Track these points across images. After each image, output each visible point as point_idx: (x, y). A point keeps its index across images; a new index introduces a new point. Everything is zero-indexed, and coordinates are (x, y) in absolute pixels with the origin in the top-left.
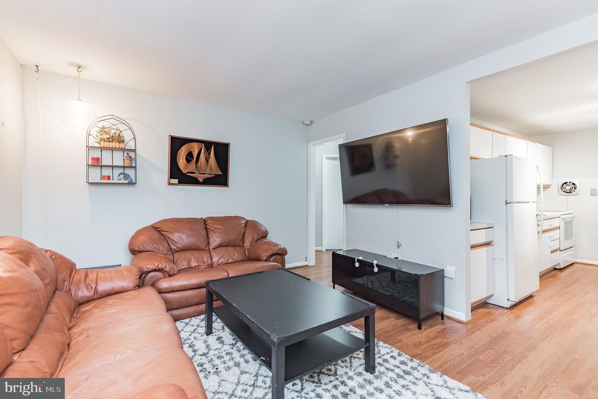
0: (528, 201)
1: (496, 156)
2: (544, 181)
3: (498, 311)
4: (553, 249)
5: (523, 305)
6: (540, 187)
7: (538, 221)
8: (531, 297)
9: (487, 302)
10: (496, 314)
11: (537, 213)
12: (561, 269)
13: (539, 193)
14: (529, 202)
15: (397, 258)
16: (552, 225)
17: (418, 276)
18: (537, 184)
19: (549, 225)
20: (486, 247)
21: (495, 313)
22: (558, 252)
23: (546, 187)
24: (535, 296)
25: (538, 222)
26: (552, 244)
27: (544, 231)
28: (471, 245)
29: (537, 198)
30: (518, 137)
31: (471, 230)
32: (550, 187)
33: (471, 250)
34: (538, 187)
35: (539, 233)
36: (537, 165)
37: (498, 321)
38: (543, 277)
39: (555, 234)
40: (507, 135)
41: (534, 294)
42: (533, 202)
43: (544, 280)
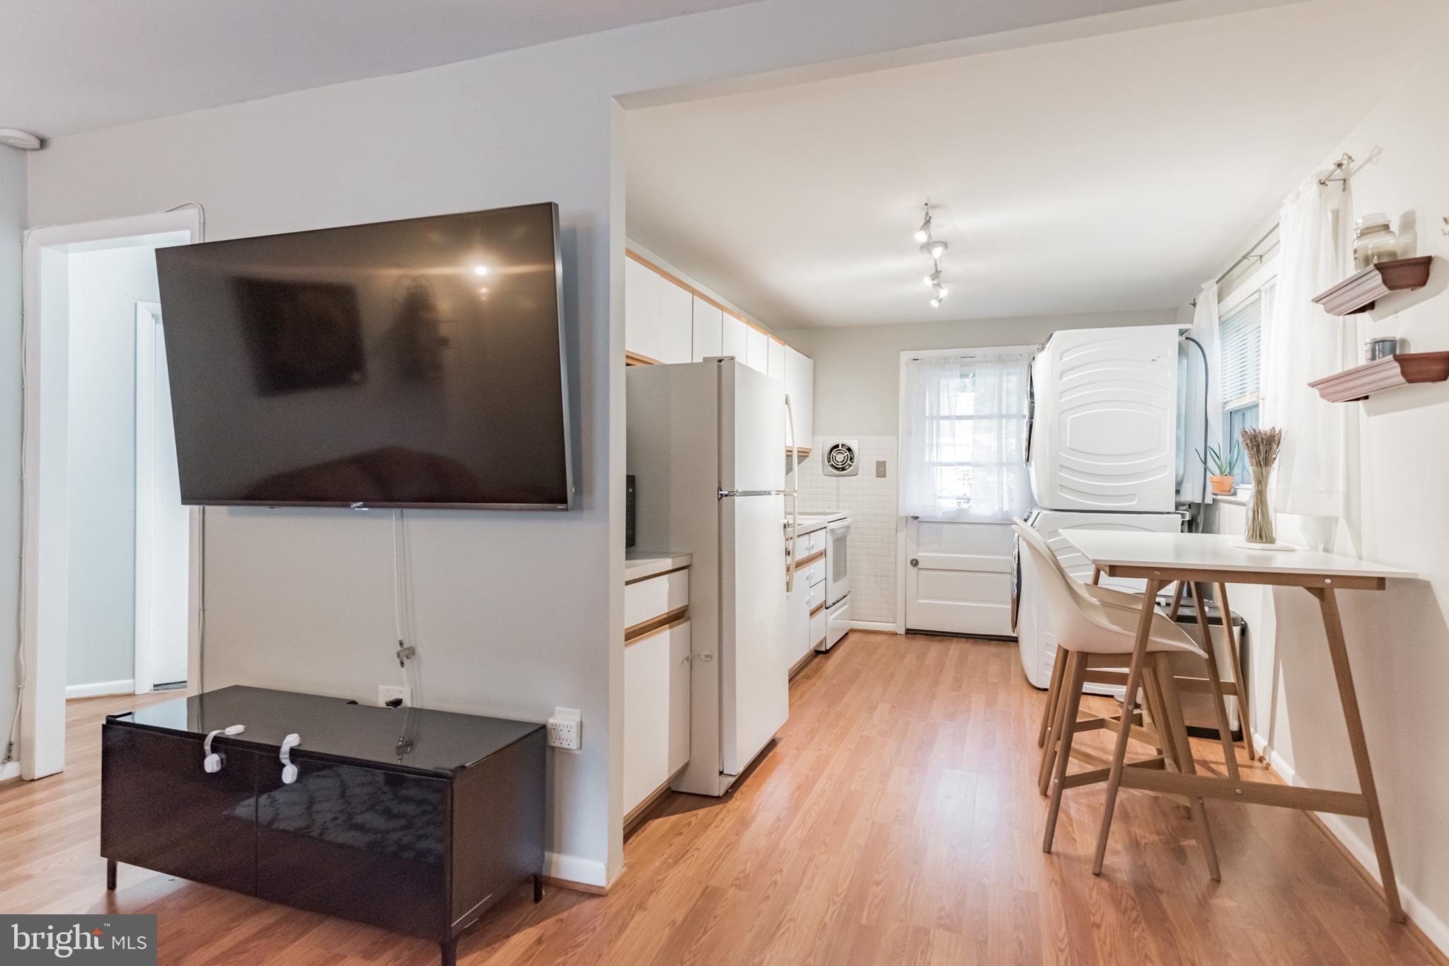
0: (767, 489)
1: (698, 359)
2: (800, 443)
3: (697, 815)
4: (814, 605)
5: (754, 777)
6: (791, 456)
7: (788, 539)
8: (772, 744)
9: (673, 789)
10: (692, 824)
11: (786, 521)
12: (827, 652)
13: (789, 469)
14: (769, 493)
15: (397, 703)
16: (812, 548)
17: (446, 777)
18: (786, 447)
19: (807, 549)
20: (670, 628)
21: (690, 823)
22: (824, 611)
23: (803, 455)
24: (780, 739)
25: (787, 542)
26: (812, 594)
27: (799, 565)
28: (626, 629)
29: (786, 481)
30: (749, 322)
31: (628, 583)
32: (810, 455)
33: (626, 645)
34: (787, 456)
35: (788, 570)
36: (786, 395)
37: (693, 855)
38: (795, 679)
39: (818, 569)
40: (727, 312)
41: (778, 736)
42: (778, 493)
43: (798, 686)
